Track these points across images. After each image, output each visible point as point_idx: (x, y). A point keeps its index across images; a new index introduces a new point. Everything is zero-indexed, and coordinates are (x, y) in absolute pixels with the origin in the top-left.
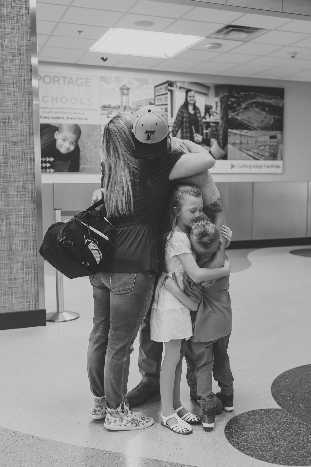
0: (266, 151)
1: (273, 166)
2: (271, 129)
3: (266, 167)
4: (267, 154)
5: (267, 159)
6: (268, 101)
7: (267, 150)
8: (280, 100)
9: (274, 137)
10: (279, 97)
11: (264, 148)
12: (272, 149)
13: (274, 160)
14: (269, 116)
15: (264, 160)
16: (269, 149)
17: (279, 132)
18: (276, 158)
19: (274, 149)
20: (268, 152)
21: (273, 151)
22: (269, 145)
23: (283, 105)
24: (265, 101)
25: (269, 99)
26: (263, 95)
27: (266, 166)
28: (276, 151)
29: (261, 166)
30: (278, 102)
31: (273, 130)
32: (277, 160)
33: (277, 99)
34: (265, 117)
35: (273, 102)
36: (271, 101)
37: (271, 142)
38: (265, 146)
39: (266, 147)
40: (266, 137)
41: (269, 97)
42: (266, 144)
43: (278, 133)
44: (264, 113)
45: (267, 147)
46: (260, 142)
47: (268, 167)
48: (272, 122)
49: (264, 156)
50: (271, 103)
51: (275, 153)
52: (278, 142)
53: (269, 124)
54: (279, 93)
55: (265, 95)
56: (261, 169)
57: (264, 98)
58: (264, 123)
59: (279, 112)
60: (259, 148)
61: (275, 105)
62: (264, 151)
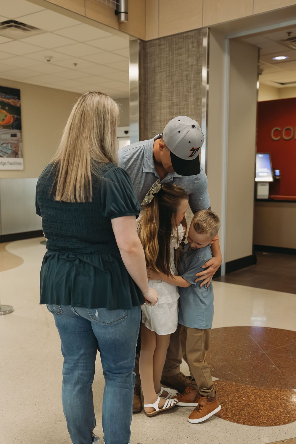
0: (9, 149)
1: (16, 163)
2: (11, 128)
3: (9, 164)
4: (9, 152)
5: (9, 157)
6: (7, 100)
7: (10, 148)
8: (17, 100)
9: (14, 135)
10: (16, 97)
11: (6, 146)
12: (13, 147)
13: (15, 157)
14: (8, 115)
15: (7, 157)
16: (11, 147)
17: (18, 131)
18: (17, 156)
19: (15, 147)
20: (10, 149)
21: (14, 149)
22: (11, 143)
23: (20, 105)
24: (4, 100)
25: (8, 99)
26: (2, 94)
28: (17, 148)
29: (5, 163)
30: (16, 102)
31: (13, 128)
32: (18, 157)
33: (15, 99)
34: (6, 116)
35: (12, 102)
36: (10, 101)
37: (12, 140)
38: (8, 144)
39: (8, 145)
40: (7, 135)
41: (8, 96)
42: (7, 142)
43: (18, 132)
44: (4, 112)
45: (9, 145)
46: (3, 140)
47: (11, 164)
48: (12, 121)
49: (7, 154)
50: (10, 102)
51: (16, 151)
52: (18, 140)
53: (9, 122)
54: (15, 93)
55: (4, 94)
56: (5, 166)
57: (3, 97)
58: (5, 122)
59: (16, 111)
60: (3, 146)
61: (13, 105)
62: (6, 148)
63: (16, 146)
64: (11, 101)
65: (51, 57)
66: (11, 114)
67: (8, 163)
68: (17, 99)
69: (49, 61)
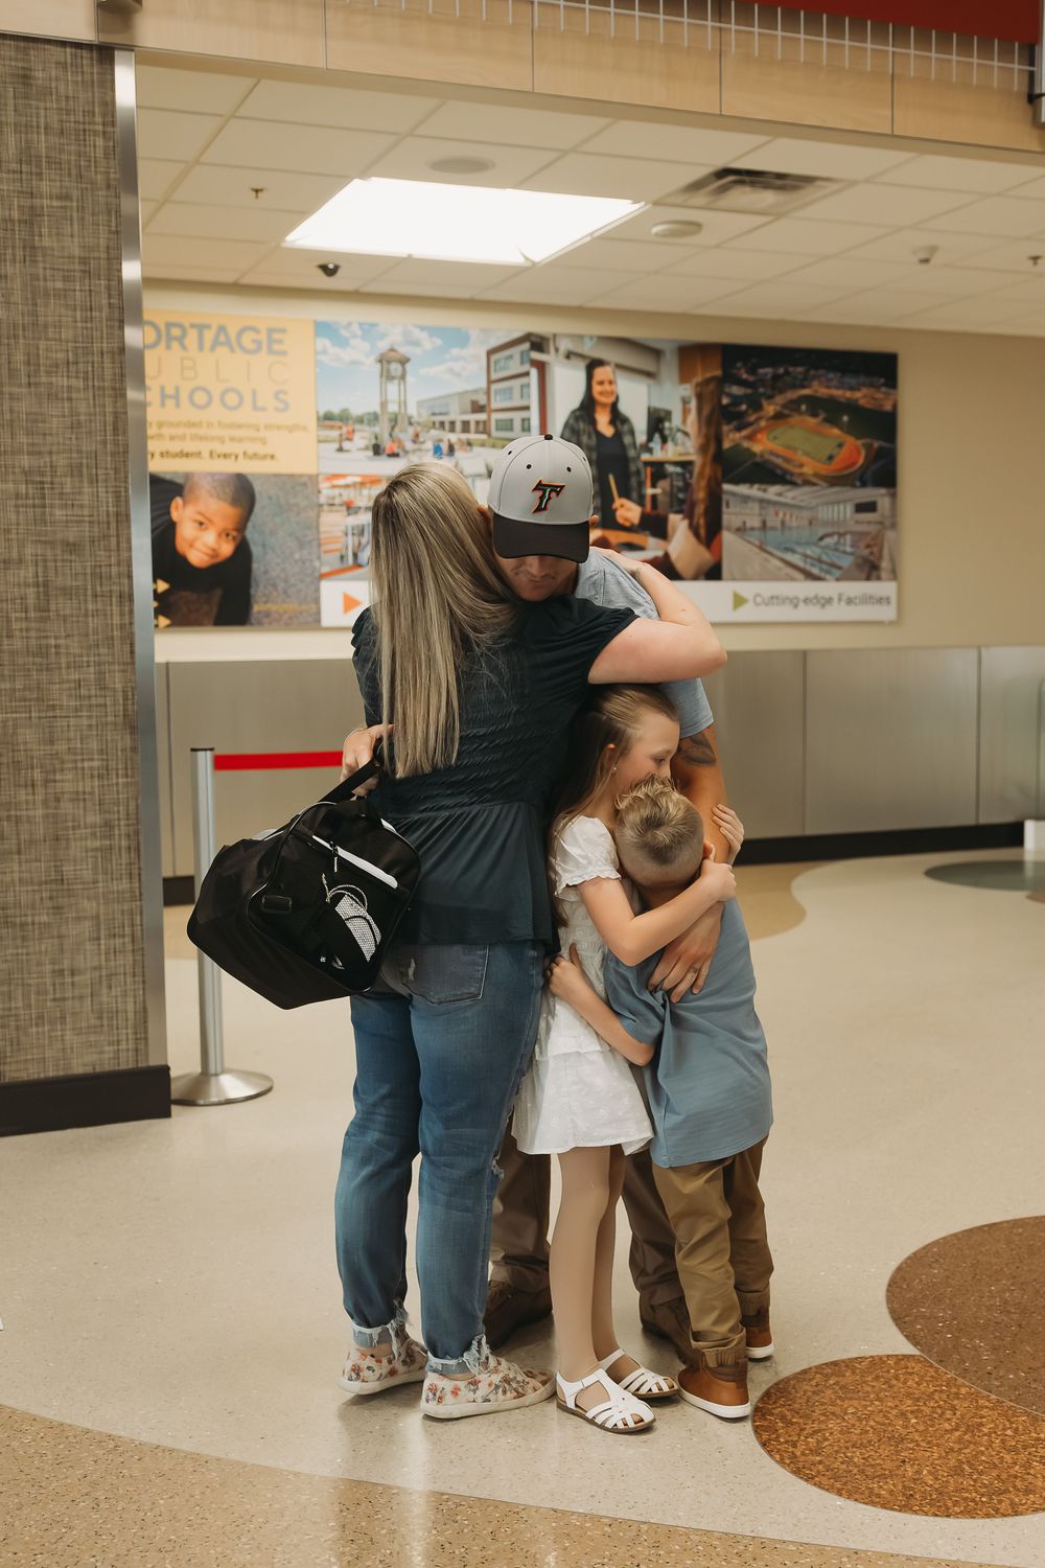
0: (845, 552)
1: (869, 600)
2: (858, 483)
3: (843, 603)
4: (846, 562)
6: (848, 394)
7: (849, 549)
8: (883, 389)
9: (868, 507)
10: (882, 381)
11: (838, 543)
12: (862, 545)
13: (868, 578)
14: (850, 441)
15: (838, 580)
16: (852, 546)
17: (883, 491)
18: (874, 573)
19: (868, 546)
20: (851, 554)
21: (866, 552)
22: (852, 533)
23: (895, 406)
24: (837, 393)
25: (852, 389)
26: (831, 375)
27: (844, 598)
28: (875, 550)
29: (829, 601)
30: (879, 396)
31: (864, 484)
32: (879, 578)
33: (878, 388)
34: (840, 445)
35: (865, 396)
36: (858, 395)
37: (857, 522)
38: (841, 535)
39: (842, 540)
40: (842, 507)
41: (850, 380)
42: (842, 530)
43: (882, 495)
44: (836, 431)
45: (848, 537)
46: (825, 523)
47: (850, 601)
48: (861, 461)
49: (839, 568)
50: (857, 400)
51: (872, 558)
52: (881, 523)
53: (853, 464)
54: (881, 367)
55: (839, 375)
56: (827, 606)
57: (834, 383)
58: (836, 464)
59: (881, 427)
60: (823, 543)
61: (868, 406)
62: (836, 550)
63: (872, 543)
64: (862, 396)
65: (933, 249)
66: (858, 437)
67: (840, 600)
68: (884, 385)
69: (926, 261)
